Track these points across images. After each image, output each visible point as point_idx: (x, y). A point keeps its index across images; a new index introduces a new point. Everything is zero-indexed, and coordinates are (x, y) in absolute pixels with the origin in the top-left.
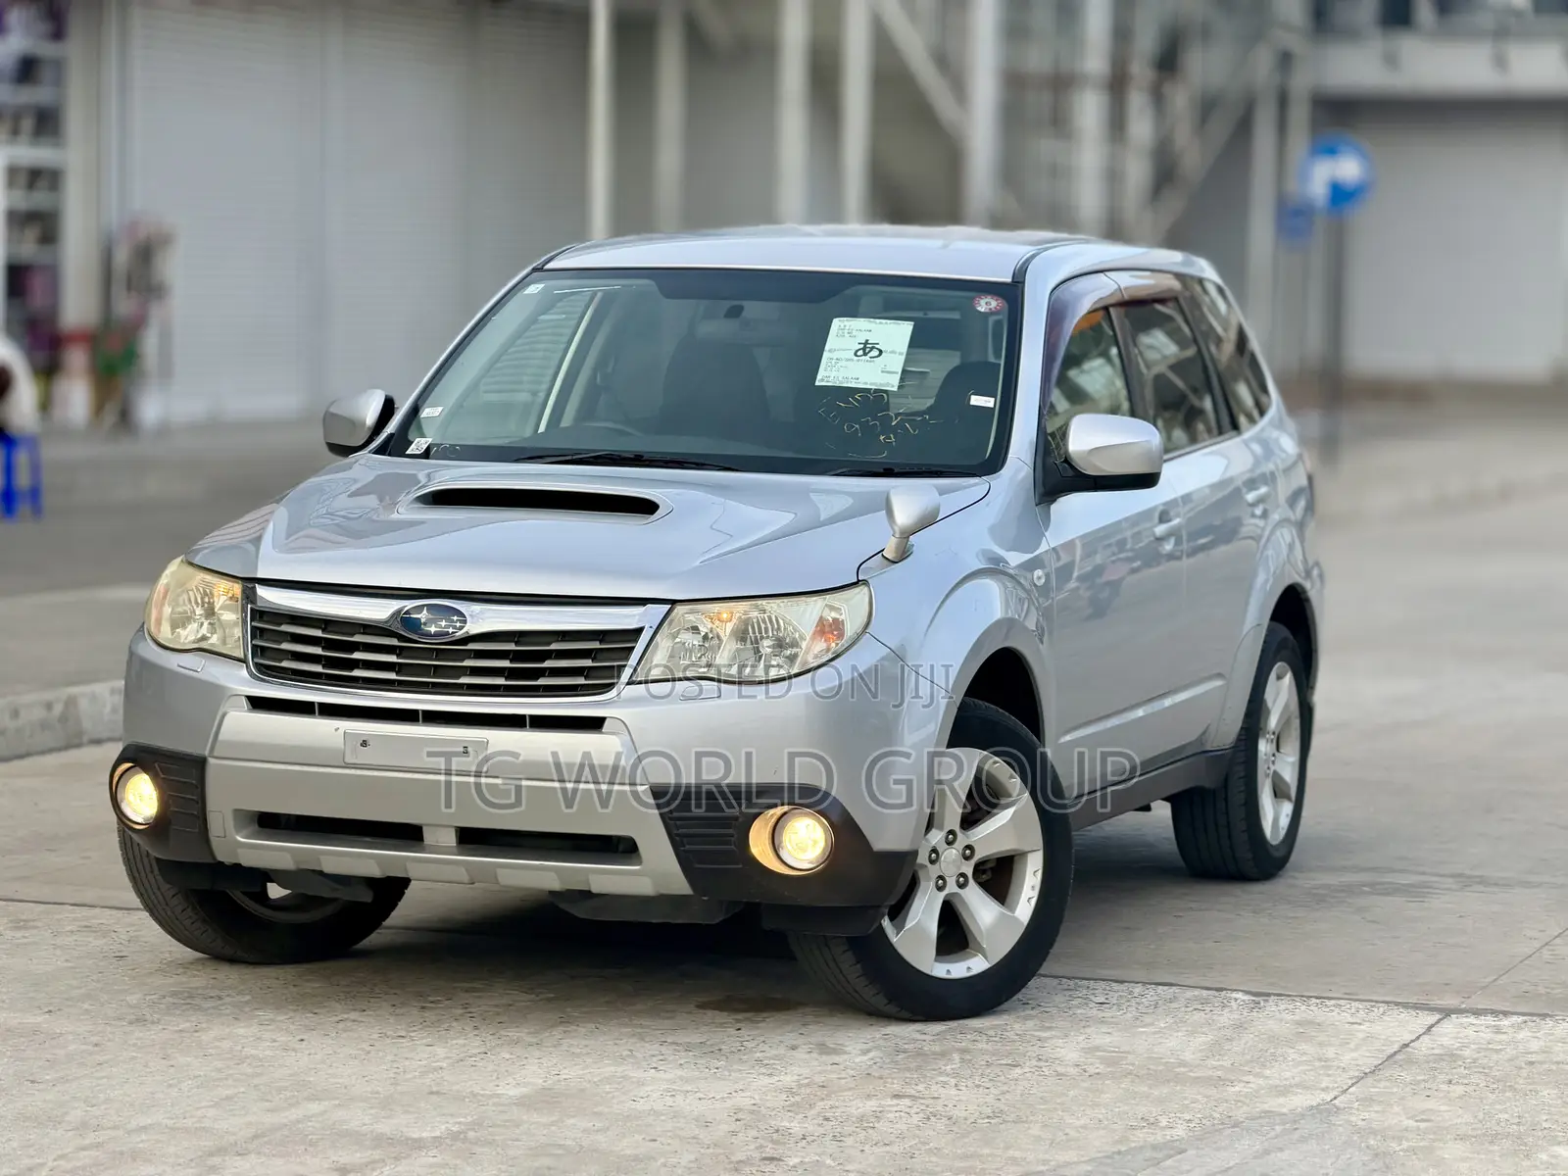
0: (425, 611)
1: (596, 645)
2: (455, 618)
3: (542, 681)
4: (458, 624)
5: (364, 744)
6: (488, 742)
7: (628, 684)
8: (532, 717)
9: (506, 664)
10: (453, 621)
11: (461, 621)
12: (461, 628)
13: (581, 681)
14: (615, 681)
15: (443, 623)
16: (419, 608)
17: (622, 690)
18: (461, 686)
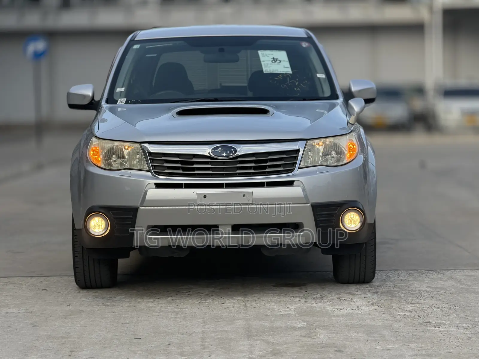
0: (220, 148)
1: (284, 156)
2: (232, 150)
3: (268, 170)
4: (234, 152)
5: (205, 197)
6: (253, 192)
7: (299, 169)
8: (267, 182)
9: (253, 165)
10: (231, 151)
11: (235, 151)
12: (235, 153)
13: (281, 169)
14: (294, 168)
15: (228, 152)
16: (218, 148)
17: (297, 171)
18: (236, 174)
